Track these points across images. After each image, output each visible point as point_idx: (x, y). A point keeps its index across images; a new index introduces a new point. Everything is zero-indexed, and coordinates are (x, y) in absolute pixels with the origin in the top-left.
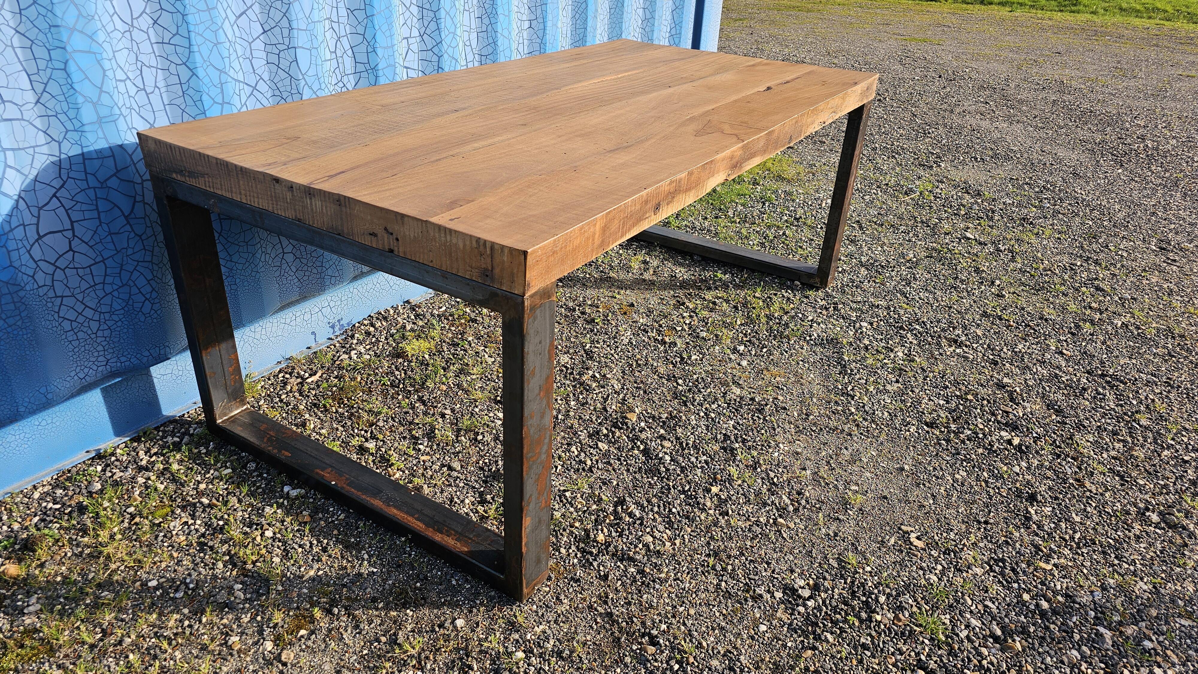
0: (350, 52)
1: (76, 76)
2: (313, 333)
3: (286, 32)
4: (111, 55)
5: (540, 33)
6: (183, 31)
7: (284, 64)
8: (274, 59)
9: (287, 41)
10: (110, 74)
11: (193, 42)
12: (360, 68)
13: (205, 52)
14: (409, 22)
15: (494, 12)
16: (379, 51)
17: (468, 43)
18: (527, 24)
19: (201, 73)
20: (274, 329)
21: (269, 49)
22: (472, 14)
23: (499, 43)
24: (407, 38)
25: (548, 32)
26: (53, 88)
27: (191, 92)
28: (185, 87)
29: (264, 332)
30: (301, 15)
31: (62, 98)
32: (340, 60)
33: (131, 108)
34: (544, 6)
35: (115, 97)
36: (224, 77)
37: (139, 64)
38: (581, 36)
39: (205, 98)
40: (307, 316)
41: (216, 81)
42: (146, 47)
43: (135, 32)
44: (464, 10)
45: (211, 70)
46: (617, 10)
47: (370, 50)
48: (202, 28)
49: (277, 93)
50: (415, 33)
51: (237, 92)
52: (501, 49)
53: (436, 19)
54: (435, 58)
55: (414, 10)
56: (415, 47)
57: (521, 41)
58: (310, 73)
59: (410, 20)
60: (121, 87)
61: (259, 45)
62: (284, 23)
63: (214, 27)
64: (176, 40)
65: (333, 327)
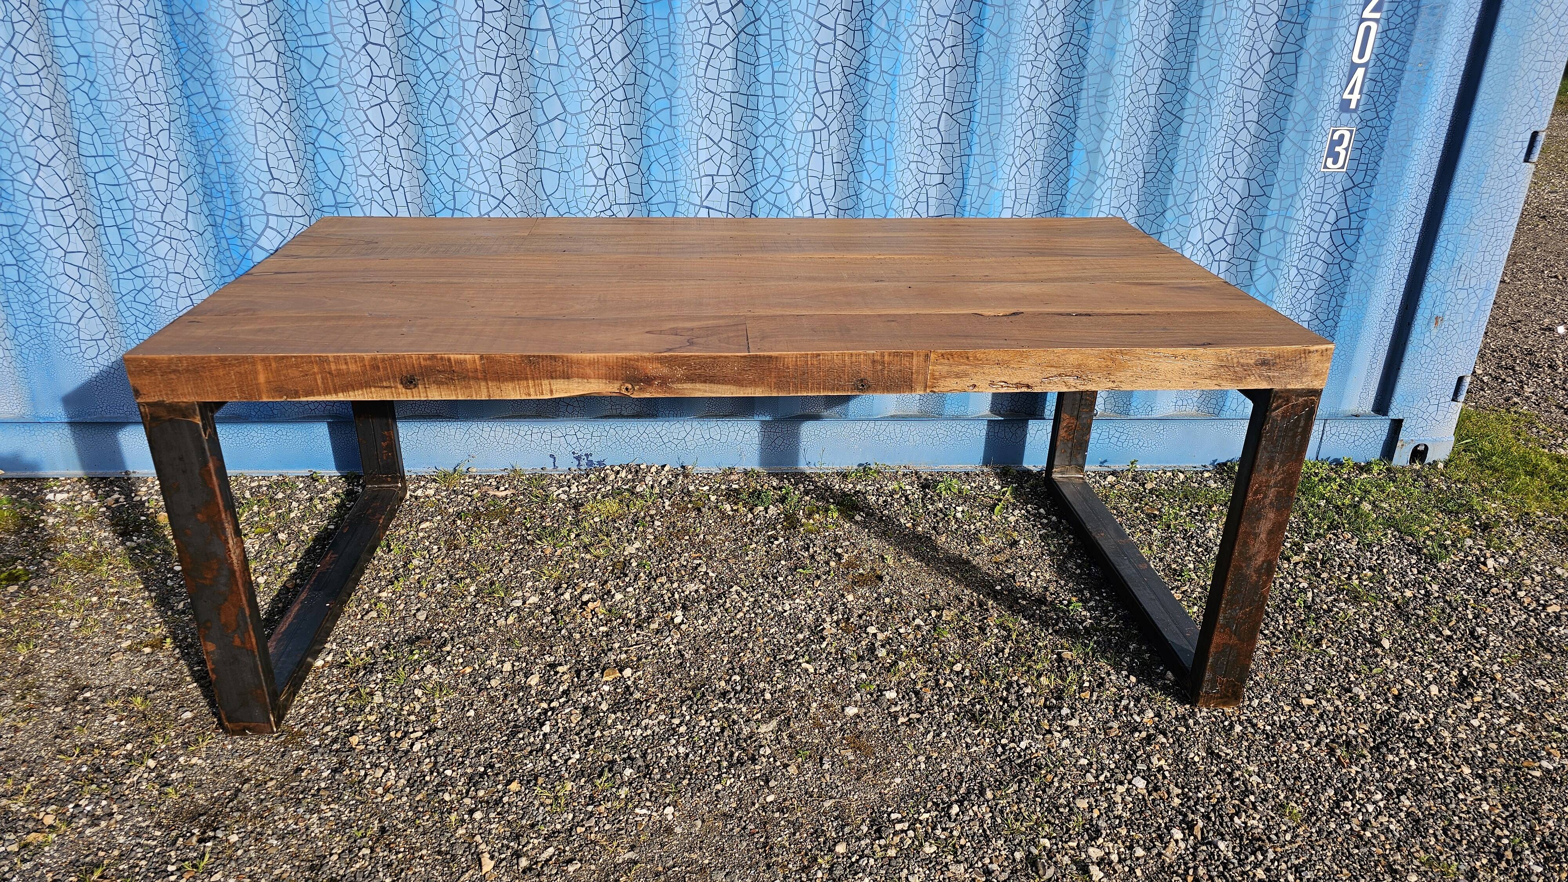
0: (624, 182)
1: (321, 167)
2: (552, 456)
3: (534, 152)
4: (355, 153)
5: (957, 193)
6: (422, 142)
7: (531, 182)
8: (523, 176)
9: (534, 160)
10: (351, 169)
11: (429, 152)
12: (635, 199)
13: (440, 160)
14: (717, 159)
15: (859, 158)
16: (655, 186)
17: (818, 191)
18: (937, 179)
19: (434, 178)
20: (505, 435)
21: (520, 166)
22: (828, 159)
23: (864, 197)
24: (712, 176)
25: (968, 192)
26: (307, 174)
27: (426, 194)
28: (422, 189)
29: (492, 434)
30: (550, 138)
31: (311, 182)
32: (610, 188)
33: (372, 200)
34: (965, 159)
35: (354, 188)
36: (457, 186)
37: (387, 165)
38: (1056, 205)
39: (436, 201)
40: (547, 437)
41: (449, 188)
42: (394, 152)
43: (386, 139)
44: (813, 151)
45: (444, 178)
46: (1159, 176)
47: (644, 182)
48: (438, 140)
49: (525, 210)
50: (725, 170)
51: (476, 200)
52: (867, 204)
53: (752, 158)
54: (748, 203)
55: (727, 146)
56: (724, 187)
57: (923, 198)
58: (557, 195)
59: (718, 157)
60: (363, 182)
61: (510, 161)
62: (533, 144)
63: (451, 141)
64: (417, 148)
65: (578, 458)
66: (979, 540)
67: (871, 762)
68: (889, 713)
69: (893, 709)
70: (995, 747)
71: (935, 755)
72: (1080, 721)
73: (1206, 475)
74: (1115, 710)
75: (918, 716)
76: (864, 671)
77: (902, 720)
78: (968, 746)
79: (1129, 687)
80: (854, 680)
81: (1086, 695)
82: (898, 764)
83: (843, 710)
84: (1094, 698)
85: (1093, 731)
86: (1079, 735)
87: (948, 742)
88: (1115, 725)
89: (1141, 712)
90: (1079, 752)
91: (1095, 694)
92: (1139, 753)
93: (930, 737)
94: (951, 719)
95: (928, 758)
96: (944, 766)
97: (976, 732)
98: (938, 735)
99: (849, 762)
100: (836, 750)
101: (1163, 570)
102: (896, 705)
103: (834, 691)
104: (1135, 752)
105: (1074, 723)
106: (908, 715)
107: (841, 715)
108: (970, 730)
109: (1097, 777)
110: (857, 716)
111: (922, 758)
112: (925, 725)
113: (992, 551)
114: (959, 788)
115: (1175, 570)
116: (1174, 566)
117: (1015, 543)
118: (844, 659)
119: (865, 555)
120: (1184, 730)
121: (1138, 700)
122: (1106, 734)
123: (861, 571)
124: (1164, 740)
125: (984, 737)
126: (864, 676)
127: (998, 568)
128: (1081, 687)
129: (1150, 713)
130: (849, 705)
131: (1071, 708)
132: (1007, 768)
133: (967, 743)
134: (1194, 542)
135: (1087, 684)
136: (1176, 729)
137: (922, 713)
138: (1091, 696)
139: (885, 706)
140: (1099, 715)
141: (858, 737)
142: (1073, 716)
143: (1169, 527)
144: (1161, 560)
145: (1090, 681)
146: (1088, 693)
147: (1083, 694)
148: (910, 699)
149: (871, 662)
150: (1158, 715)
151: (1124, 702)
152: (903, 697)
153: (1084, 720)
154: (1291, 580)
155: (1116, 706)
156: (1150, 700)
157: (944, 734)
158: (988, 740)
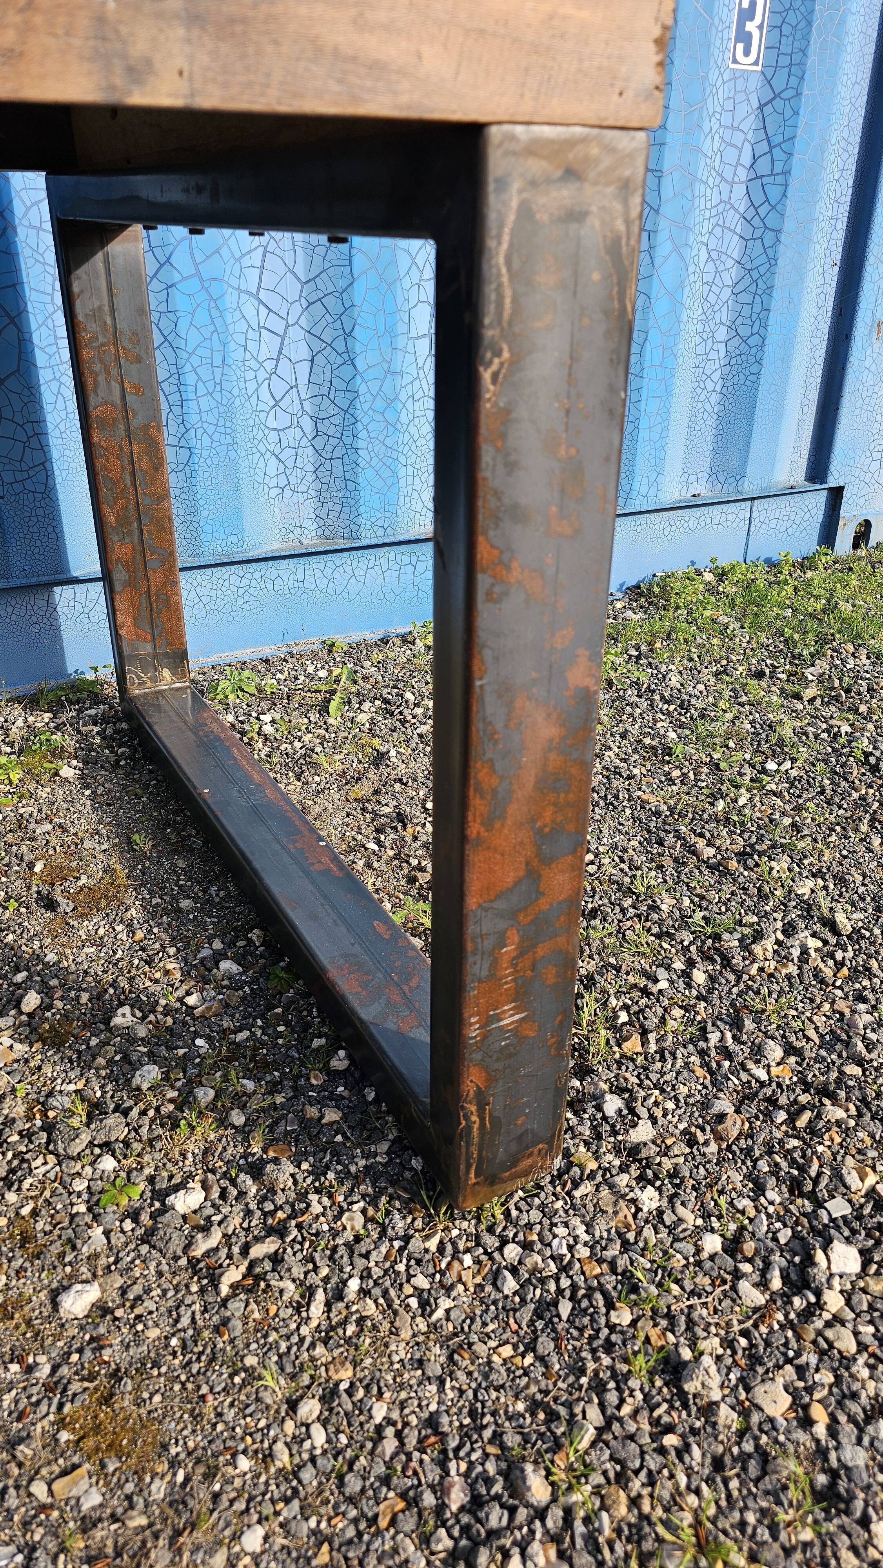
66: (315, 765)
67: (159, 1490)
68: (193, 1263)
69: (202, 1246)
70: (495, 1278)
71: (345, 1374)
72: (653, 1119)
73: (619, 605)
74: (705, 1065)
75: (270, 1246)
76: (107, 1146)
77: (233, 1275)
78: (426, 1305)
79: (700, 997)
80: (80, 1185)
81: (633, 1045)
82: (244, 1464)
83: (55, 1305)
84: (653, 1047)
85: (692, 1142)
86: (668, 1164)
87: (370, 1309)
88: (724, 1105)
89: (758, 1053)
90: (691, 1219)
91: (652, 1037)
92: (813, 1171)
93: (317, 1309)
94: (359, 1220)
95: (329, 1396)
96: (380, 1412)
97: (433, 1244)
98: (339, 1295)
99: (87, 1524)
100: (39, 1489)
101: (635, 751)
102: (206, 1229)
103: (26, 1239)
104: (802, 1169)
105: (643, 1132)
106: (245, 1250)
107: (49, 1329)
108: (416, 1244)
109: (763, 1284)
110: (101, 1310)
111: (310, 1408)
112: (298, 1271)
113: (347, 780)
114: (441, 1489)
115: (653, 747)
116: (647, 741)
117: (380, 758)
118: (49, 1128)
119: (88, 844)
120: (857, 1071)
121: (736, 1024)
122: (719, 1138)
123: (84, 880)
124: (840, 1114)
125: (456, 1251)
126: (108, 1163)
127: (364, 809)
128: (615, 1028)
129: (775, 1052)
130: (73, 1279)
131: (618, 1090)
132: (546, 1345)
133: (419, 1292)
134: (657, 697)
135: (623, 1017)
136: (841, 1072)
137: (280, 1231)
138: (644, 1043)
139: (176, 1244)
140: (683, 1090)
141: (107, 1399)
142: (632, 1111)
143: (610, 683)
144: (624, 736)
145: (626, 1007)
146: (636, 1038)
147: (627, 1046)
148: (242, 1194)
149: (126, 1113)
150: (790, 1050)
151: (714, 1038)
152: (223, 1195)
153: (658, 1113)
154: (824, 726)
155: (702, 1053)
156: (758, 1016)
157: (354, 1284)
158: (468, 1260)
